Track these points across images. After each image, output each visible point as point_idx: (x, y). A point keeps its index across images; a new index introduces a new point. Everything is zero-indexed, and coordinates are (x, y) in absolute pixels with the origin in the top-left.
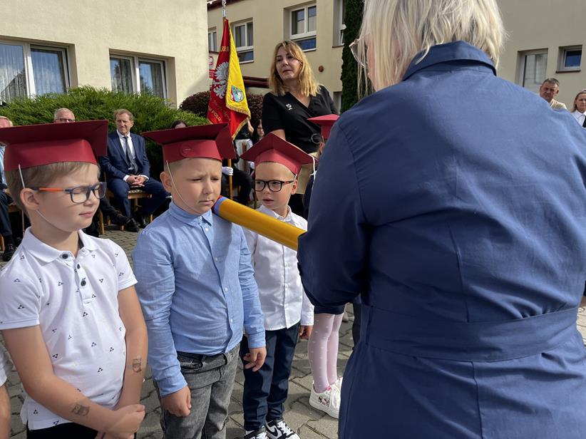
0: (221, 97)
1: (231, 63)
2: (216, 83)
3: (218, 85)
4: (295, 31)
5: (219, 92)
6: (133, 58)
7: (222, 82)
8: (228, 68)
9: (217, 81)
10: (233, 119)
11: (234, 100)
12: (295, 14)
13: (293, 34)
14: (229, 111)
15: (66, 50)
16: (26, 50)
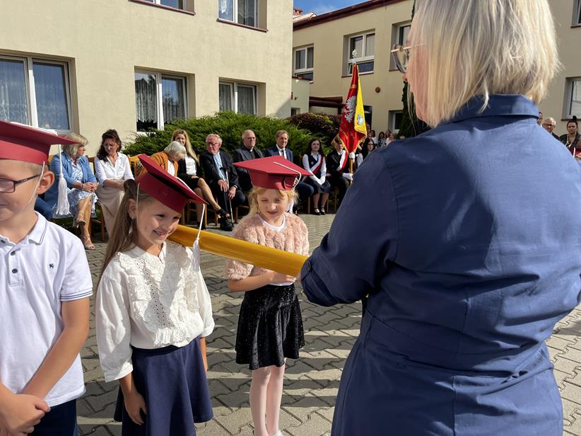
1: (358, 97)
4: (352, 56)
6: (233, 84)
7: (351, 111)
8: (356, 100)
11: (358, 125)
13: (350, 58)
14: (355, 132)
15: (186, 78)
16: (158, 79)
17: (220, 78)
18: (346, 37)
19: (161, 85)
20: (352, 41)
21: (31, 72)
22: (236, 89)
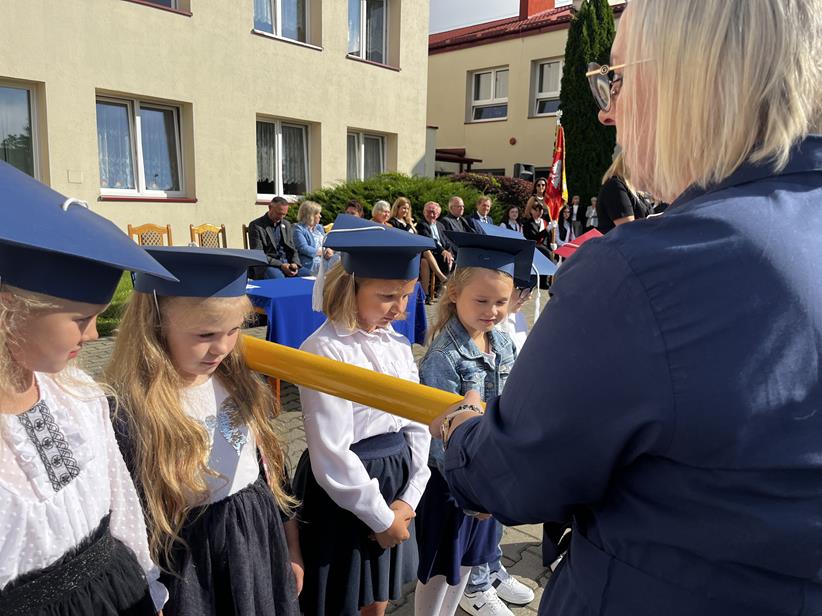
4: (477, 98)
12: (478, 77)
13: (475, 100)
15: (306, 127)
16: (278, 128)
17: (348, 128)
18: (470, 73)
19: (280, 136)
20: (476, 78)
21: (138, 119)
22: (362, 140)
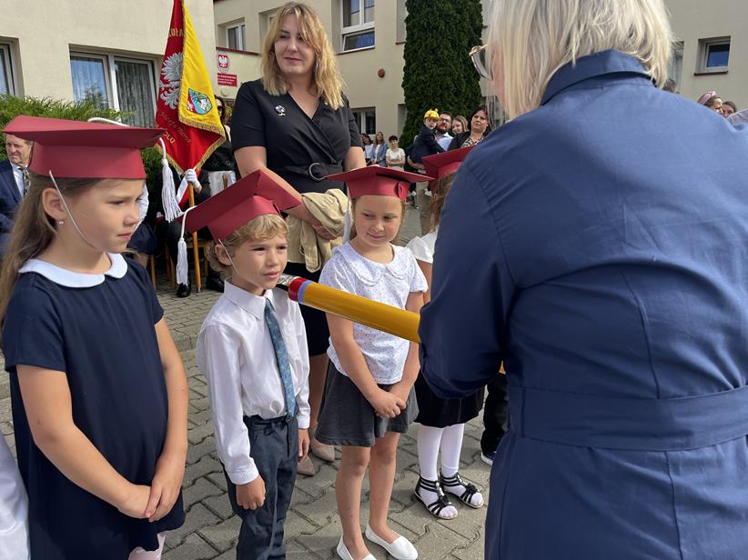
0: (173, 107)
1: (186, 54)
2: (164, 86)
3: (167, 89)
5: (168, 99)
6: (107, 56)
7: (173, 84)
8: (182, 62)
9: (166, 82)
10: (194, 141)
11: (194, 111)
13: (344, 26)
14: (187, 128)
15: (9, 46)
17: (70, 46)
22: (112, 65)
